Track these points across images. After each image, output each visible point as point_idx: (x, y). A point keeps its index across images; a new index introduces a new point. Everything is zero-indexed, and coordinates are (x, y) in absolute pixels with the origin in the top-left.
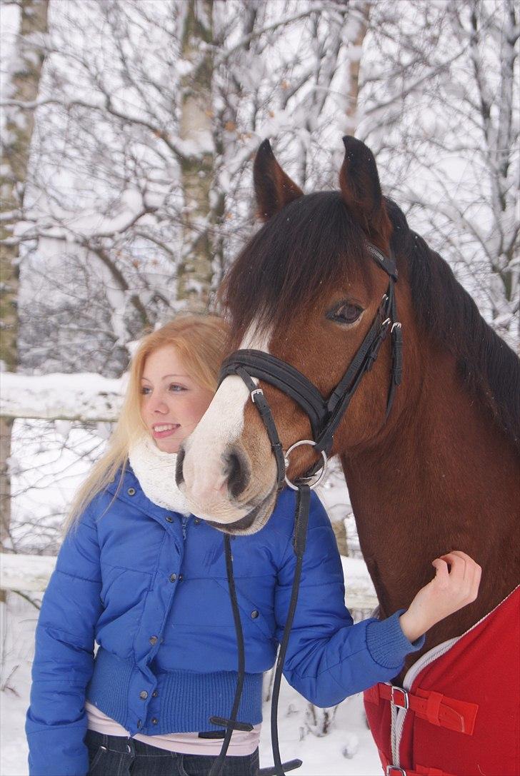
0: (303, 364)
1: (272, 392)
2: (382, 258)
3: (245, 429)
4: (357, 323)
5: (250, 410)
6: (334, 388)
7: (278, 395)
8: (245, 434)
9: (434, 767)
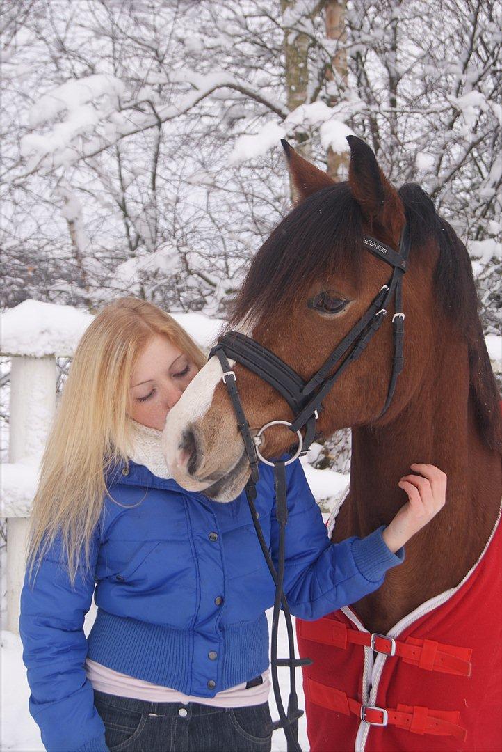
0: (282, 350)
1: (245, 374)
2: (384, 251)
3: (210, 410)
4: (341, 314)
5: (221, 390)
6: (314, 374)
7: (251, 378)
8: (210, 415)
9: (419, 705)
